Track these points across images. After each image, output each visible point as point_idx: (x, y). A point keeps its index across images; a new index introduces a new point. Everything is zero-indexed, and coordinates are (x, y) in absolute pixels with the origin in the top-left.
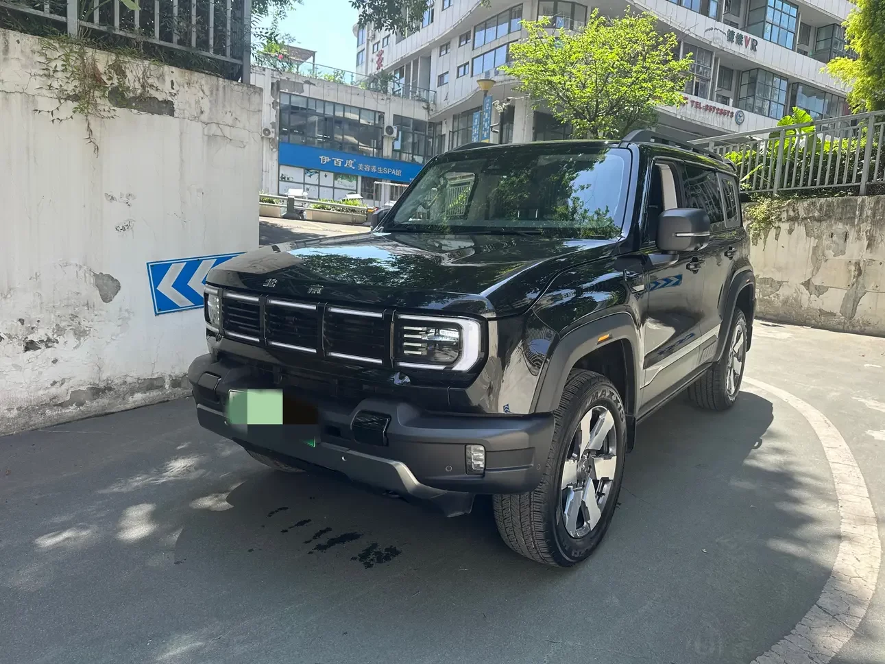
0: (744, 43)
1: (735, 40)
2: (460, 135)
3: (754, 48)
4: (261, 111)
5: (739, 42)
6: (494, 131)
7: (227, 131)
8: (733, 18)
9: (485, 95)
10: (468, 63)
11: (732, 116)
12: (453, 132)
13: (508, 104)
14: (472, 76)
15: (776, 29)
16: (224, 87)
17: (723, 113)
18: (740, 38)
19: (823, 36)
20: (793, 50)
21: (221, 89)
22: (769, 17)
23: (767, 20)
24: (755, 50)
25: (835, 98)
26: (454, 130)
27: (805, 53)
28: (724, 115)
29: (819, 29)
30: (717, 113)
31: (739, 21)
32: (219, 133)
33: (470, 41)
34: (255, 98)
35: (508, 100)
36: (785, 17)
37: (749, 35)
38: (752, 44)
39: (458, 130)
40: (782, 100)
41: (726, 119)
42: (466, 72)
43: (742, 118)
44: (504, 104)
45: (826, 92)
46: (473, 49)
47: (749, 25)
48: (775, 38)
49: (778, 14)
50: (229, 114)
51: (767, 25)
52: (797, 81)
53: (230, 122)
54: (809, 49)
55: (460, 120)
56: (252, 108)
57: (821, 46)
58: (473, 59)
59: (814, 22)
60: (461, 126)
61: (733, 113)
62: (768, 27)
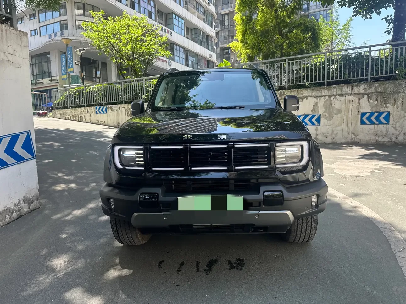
0: (167, 32)
1: (163, 30)
2: (37, 66)
3: (171, 34)
4: (28, 46)
5: (165, 32)
6: (77, 64)
7: (10, 58)
8: (161, 22)
9: (67, 46)
10: (37, 29)
11: (167, 63)
12: (33, 65)
13: (84, 51)
14: (40, 36)
15: (177, 28)
16: (6, 30)
17: (163, 61)
18: (165, 30)
19: (193, 33)
20: (184, 37)
21: (4, 31)
22: (174, 22)
23: (174, 23)
24: (171, 36)
25: (201, 57)
26: (33, 63)
27: (189, 39)
28: (164, 62)
29: (192, 29)
30: (161, 61)
31: (163, 22)
32: (5, 58)
33: (37, 17)
34: (24, 38)
35: (84, 49)
36: (180, 23)
37: (168, 29)
38: (170, 33)
39: (35, 64)
40: (184, 57)
41: (165, 64)
42: (36, 34)
43: (171, 64)
44: (81, 51)
45: (198, 55)
46: (39, 22)
47: (167, 25)
48: (178, 32)
49: (177, 21)
50: (10, 47)
51: (174, 25)
52: (188, 49)
53: (11, 52)
54: (189, 37)
55: (36, 58)
56: (23, 44)
57: (194, 36)
58: (40, 27)
59: (190, 27)
60: (37, 62)
61: (167, 61)
62: (175, 26)
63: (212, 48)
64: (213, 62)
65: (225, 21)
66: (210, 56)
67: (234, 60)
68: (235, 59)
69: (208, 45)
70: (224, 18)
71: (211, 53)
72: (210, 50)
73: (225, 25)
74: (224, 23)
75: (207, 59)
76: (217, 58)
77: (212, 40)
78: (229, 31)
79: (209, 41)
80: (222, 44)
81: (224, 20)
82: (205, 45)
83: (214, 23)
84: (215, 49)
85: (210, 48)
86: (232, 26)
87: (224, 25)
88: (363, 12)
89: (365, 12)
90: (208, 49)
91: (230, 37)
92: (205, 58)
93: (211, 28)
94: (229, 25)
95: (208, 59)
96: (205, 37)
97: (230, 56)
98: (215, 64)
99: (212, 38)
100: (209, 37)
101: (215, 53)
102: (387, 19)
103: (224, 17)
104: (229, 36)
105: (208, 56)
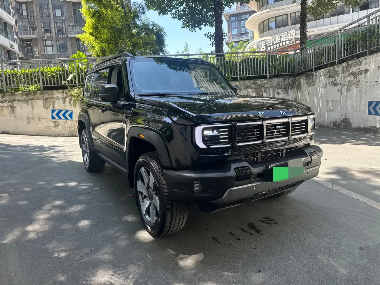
63: (12, 38)
64: (15, 53)
65: (23, 11)
66: (11, 46)
67: (38, 53)
68: (40, 53)
69: (7, 33)
70: (21, 7)
71: (12, 43)
72: (10, 39)
73: (24, 14)
74: (22, 13)
75: (7, 49)
76: (19, 49)
77: (11, 28)
78: (29, 21)
79: (8, 30)
80: (22, 35)
81: (22, 9)
82: (4, 33)
83: (12, 10)
84: (16, 39)
85: (10, 36)
86: (32, 17)
87: (22, 14)
88: (189, 26)
89: (190, 26)
90: (8, 38)
91: (31, 29)
92: (5, 48)
93: (9, 15)
94: (28, 15)
95: (9, 49)
96: (3, 24)
97: (33, 48)
98: (18, 55)
99: (11, 26)
100: (7, 25)
101: (17, 43)
102: (208, 35)
103: (21, 5)
104: (30, 27)
105: (8, 46)
